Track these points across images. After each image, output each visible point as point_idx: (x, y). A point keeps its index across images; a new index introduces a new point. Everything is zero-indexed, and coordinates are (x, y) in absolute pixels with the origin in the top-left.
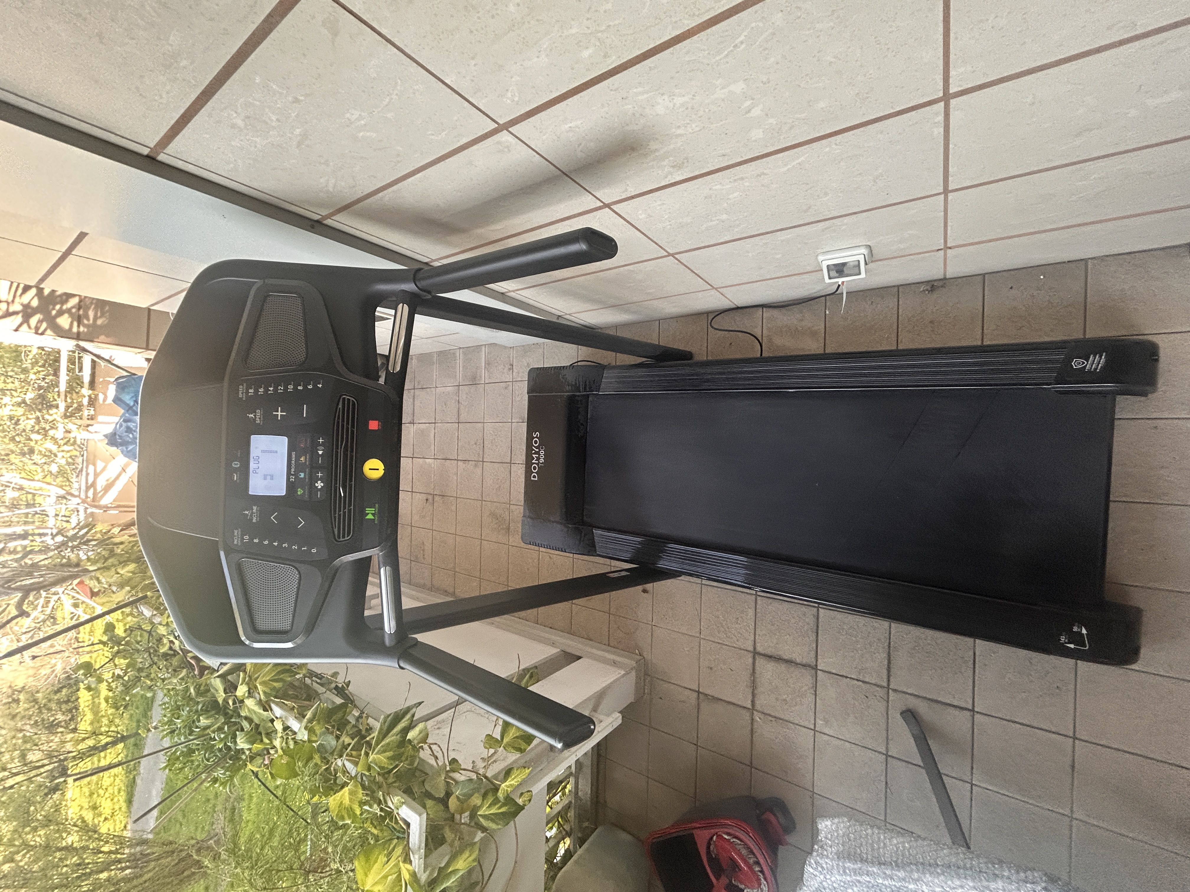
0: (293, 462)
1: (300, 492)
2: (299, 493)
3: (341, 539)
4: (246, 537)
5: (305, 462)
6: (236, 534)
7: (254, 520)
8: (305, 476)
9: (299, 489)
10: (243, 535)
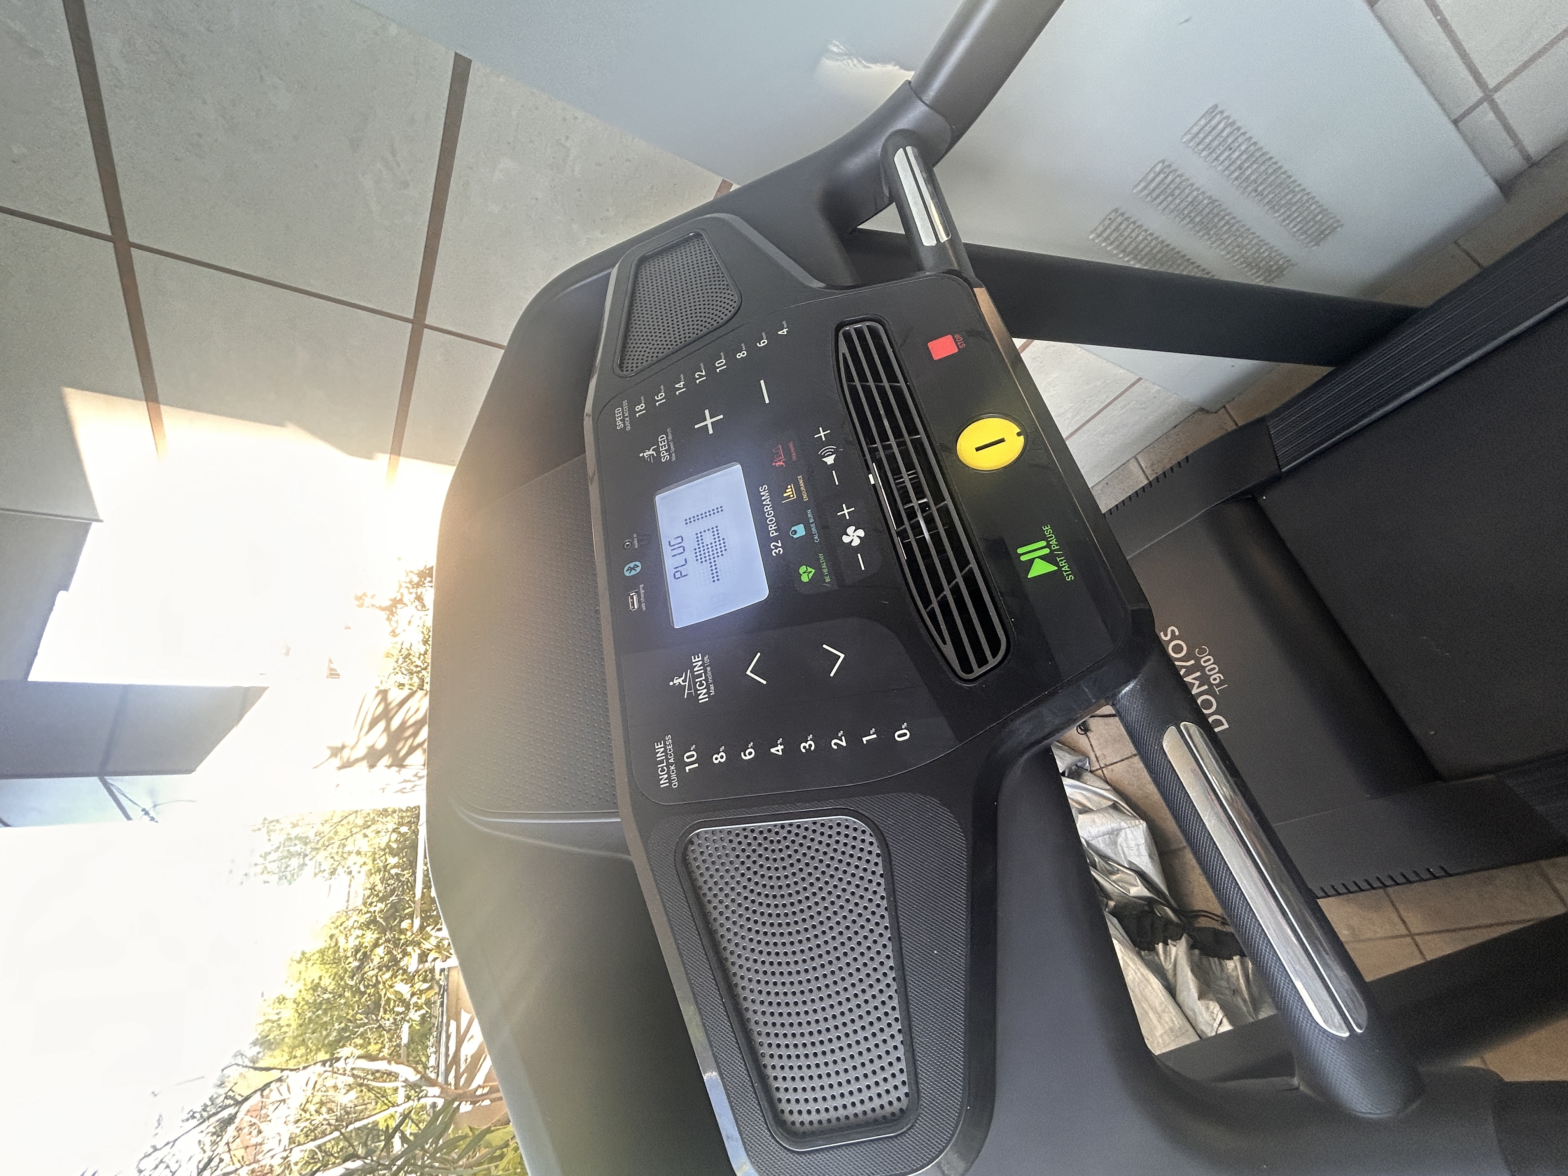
0: (768, 509)
1: (806, 574)
2: (805, 578)
3: (978, 671)
4: (691, 756)
5: (799, 496)
6: (660, 756)
7: (703, 698)
8: (807, 528)
9: (803, 569)
10: (680, 751)
